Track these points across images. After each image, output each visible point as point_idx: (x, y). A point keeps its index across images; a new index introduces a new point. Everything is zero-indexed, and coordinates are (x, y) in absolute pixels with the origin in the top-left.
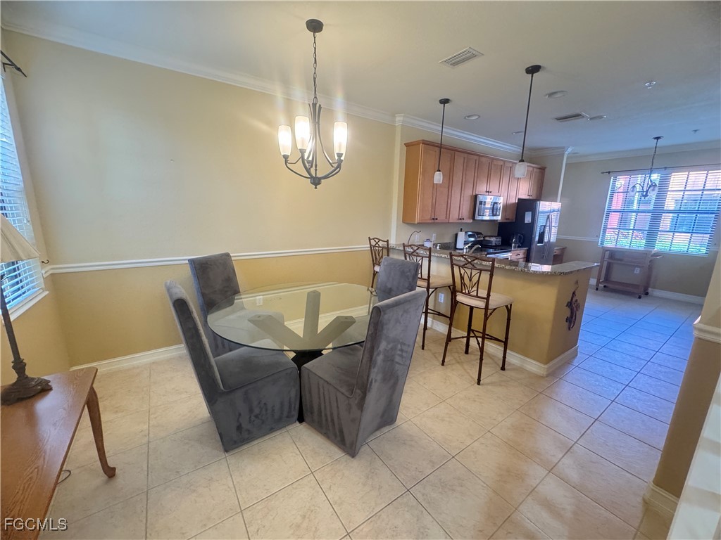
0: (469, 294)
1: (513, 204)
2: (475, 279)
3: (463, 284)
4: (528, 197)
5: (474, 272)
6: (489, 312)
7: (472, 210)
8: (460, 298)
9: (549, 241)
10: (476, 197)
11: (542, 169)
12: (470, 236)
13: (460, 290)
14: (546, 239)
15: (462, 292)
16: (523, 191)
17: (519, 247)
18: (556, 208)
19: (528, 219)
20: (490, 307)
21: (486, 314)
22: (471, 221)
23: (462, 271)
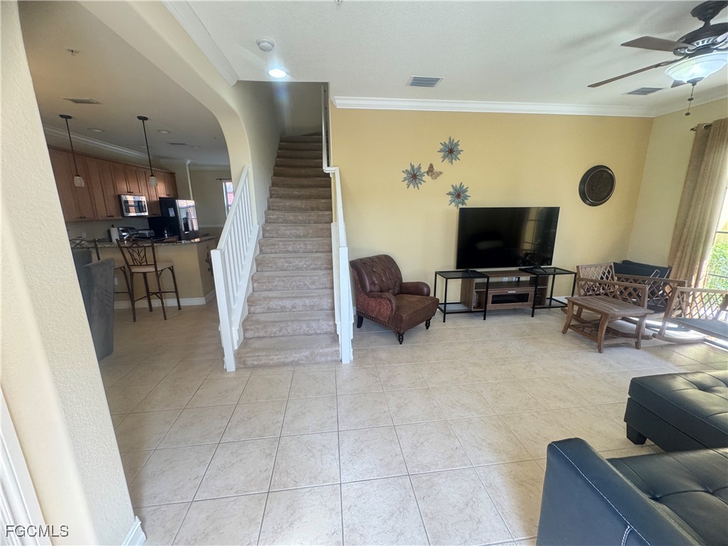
0: (141, 265)
1: (156, 202)
2: (142, 254)
3: (134, 259)
4: (167, 196)
5: (140, 249)
6: (159, 273)
7: (119, 208)
8: (135, 270)
9: (193, 230)
10: (119, 197)
11: (172, 175)
12: (123, 231)
13: (133, 264)
14: (191, 229)
15: (134, 265)
16: (161, 191)
17: (171, 236)
18: (192, 205)
19: (172, 214)
20: (158, 269)
21: (157, 275)
22: (121, 218)
23: (131, 251)
